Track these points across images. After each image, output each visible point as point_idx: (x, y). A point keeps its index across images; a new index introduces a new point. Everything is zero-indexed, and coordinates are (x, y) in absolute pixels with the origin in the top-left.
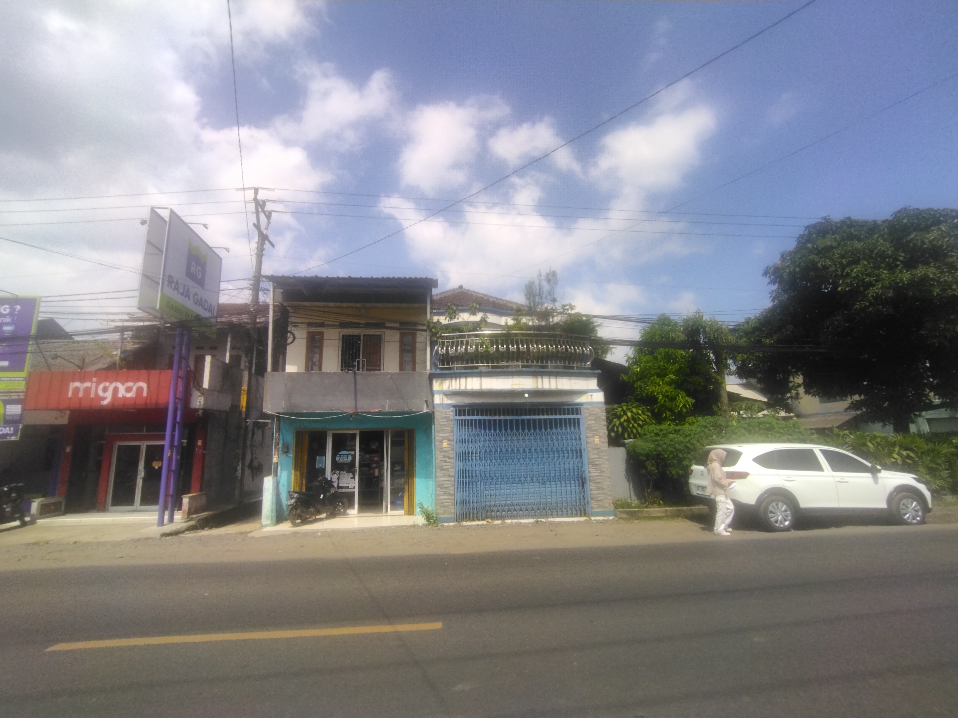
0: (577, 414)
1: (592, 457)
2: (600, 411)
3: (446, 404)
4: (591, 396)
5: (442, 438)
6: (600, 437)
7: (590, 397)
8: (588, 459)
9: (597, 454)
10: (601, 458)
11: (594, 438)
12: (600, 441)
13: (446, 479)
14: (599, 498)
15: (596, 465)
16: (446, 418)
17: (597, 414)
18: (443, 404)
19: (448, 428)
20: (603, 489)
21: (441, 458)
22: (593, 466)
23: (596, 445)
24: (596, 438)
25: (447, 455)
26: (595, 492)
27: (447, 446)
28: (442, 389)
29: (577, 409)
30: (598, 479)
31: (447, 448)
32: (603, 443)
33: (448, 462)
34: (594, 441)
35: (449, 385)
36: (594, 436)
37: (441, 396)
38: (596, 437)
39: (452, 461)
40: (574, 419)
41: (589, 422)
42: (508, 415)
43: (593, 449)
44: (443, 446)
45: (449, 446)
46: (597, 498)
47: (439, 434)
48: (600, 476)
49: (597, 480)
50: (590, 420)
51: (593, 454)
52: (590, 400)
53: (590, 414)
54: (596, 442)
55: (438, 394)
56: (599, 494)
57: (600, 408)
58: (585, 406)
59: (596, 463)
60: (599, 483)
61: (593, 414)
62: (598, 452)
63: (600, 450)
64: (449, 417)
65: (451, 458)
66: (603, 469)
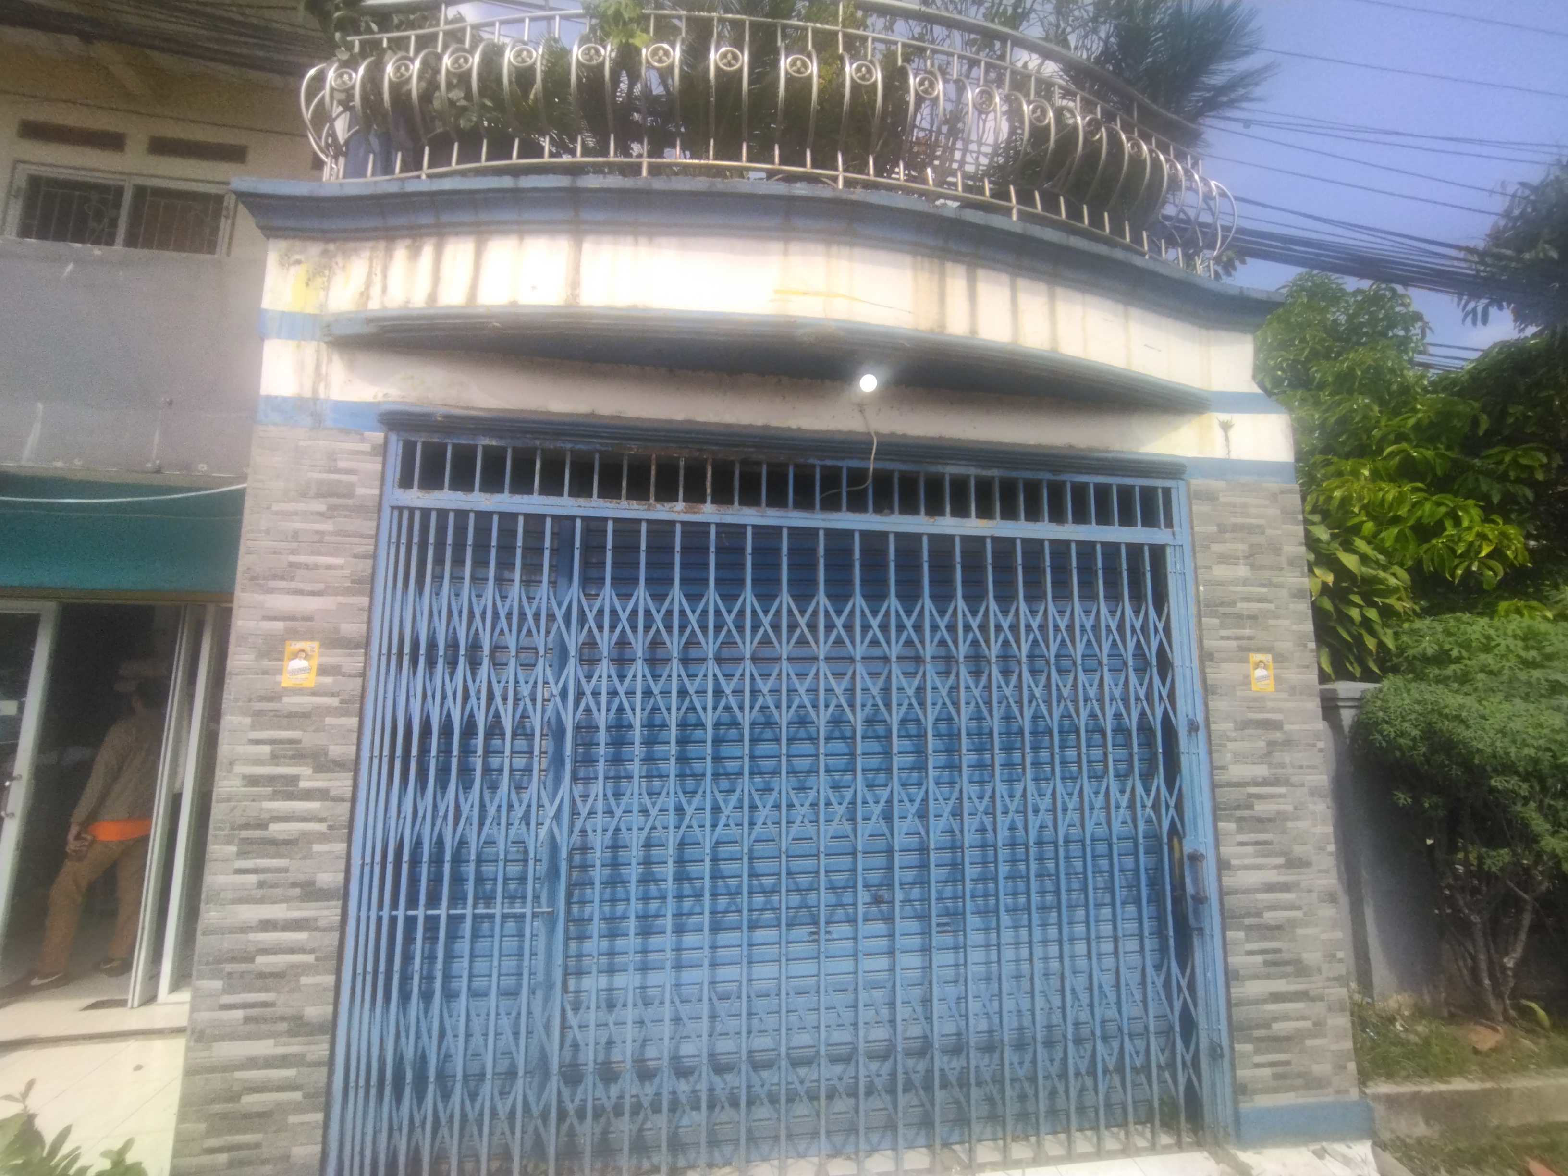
0: (1150, 521)
1: (1237, 771)
2: (1273, 511)
3: (338, 406)
4: (1226, 427)
5: (279, 625)
6: (1280, 659)
7: (1219, 433)
8: (1214, 786)
9: (1266, 756)
10: (1287, 782)
11: (1246, 661)
12: (1278, 679)
13: (278, 911)
14: (1278, 1028)
15: (1262, 822)
16: (326, 491)
17: (1259, 530)
18: (315, 399)
19: (339, 561)
20: (1301, 970)
21: (258, 762)
22: (1240, 831)
23: (1258, 702)
24: (1257, 666)
25: (308, 738)
26: (1254, 988)
27: (310, 680)
28: (322, 306)
29: (1148, 495)
30: (1273, 907)
31: (314, 693)
32: (1293, 690)
33: (308, 795)
34: (1247, 681)
35: (368, 284)
36: (1245, 650)
37: (310, 350)
38: (1256, 657)
39: (341, 784)
40: (1135, 550)
41: (1220, 572)
42: (750, 498)
43: (1244, 725)
44: (286, 681)
45: (328, 680)
46: (1268, 1026)
47: (259, 597)
48: (1285, 888)
49: (1270, 917)
50: (1225, 559)
51: (1240, 758)
52: (1219, 452)
53: (1222, 529)
54: (1255, 687)
55: (290, 336)
56: (1277, 997)
57: (1274, 498)
58: (1196, 483)
59: (1261, 808)
60: (1276, 929)
61: (1236, 528)
62: (1272, 745)
63: (1278, 735)
64: (351, 486)
65: (337, 765)
66: (1298, 850)
